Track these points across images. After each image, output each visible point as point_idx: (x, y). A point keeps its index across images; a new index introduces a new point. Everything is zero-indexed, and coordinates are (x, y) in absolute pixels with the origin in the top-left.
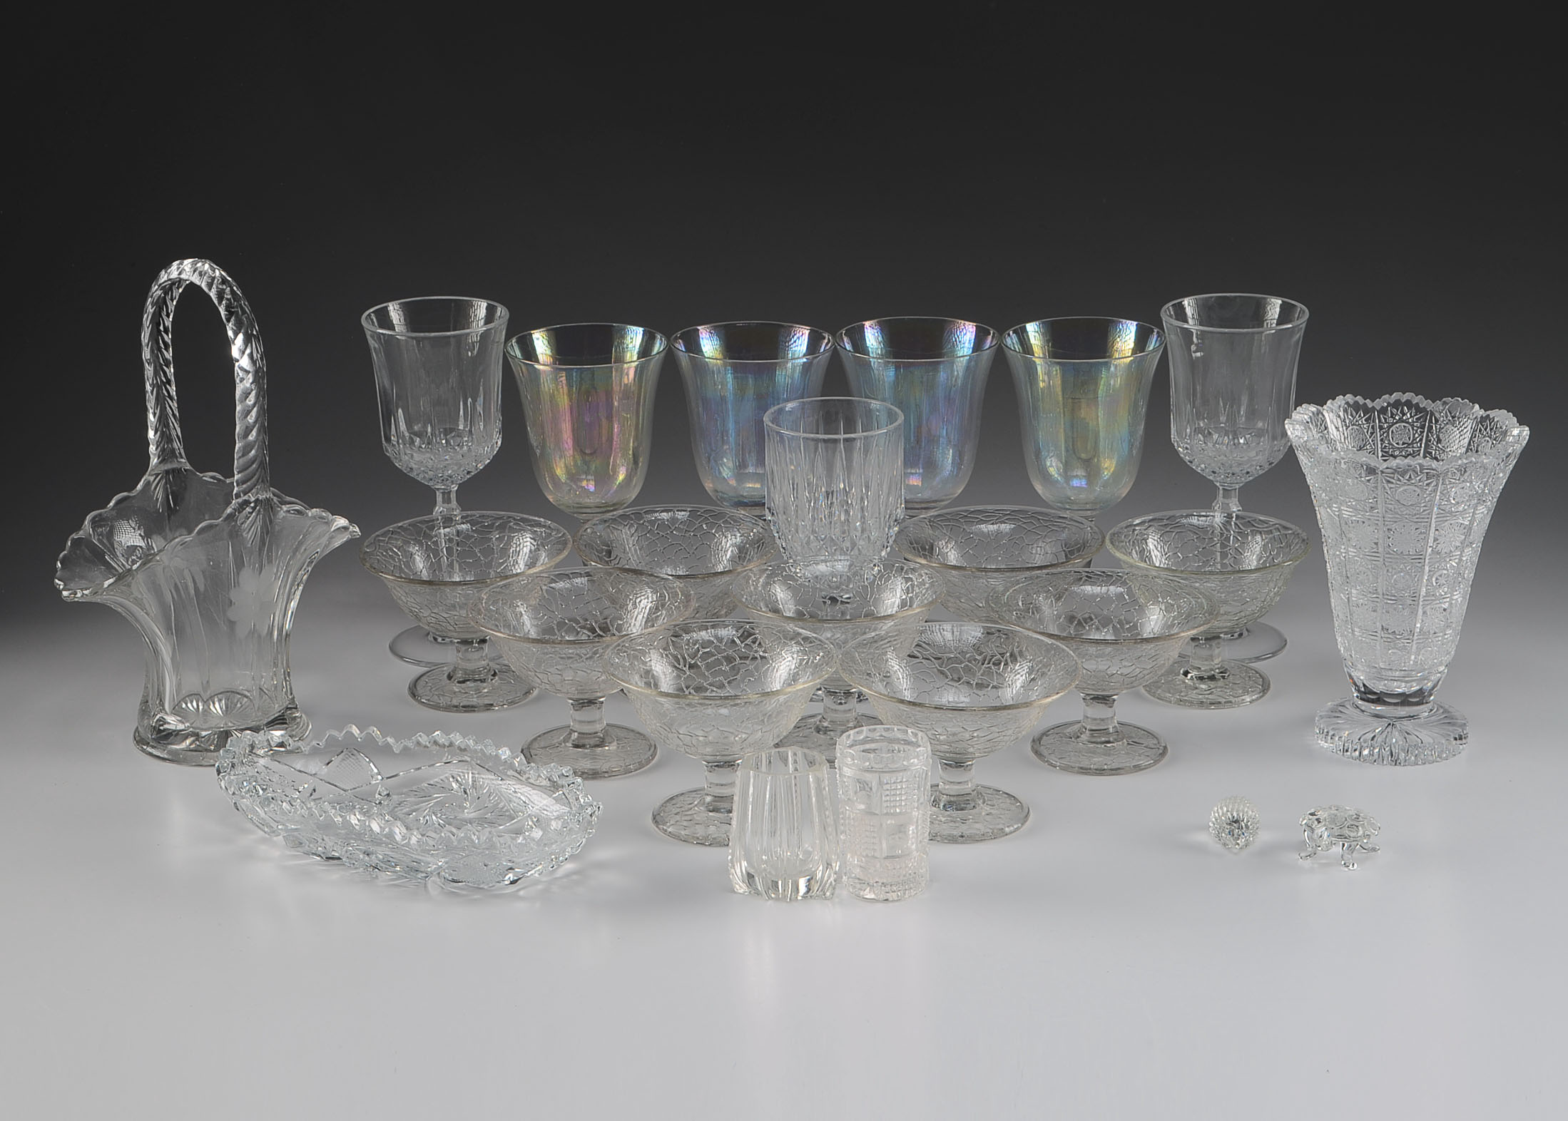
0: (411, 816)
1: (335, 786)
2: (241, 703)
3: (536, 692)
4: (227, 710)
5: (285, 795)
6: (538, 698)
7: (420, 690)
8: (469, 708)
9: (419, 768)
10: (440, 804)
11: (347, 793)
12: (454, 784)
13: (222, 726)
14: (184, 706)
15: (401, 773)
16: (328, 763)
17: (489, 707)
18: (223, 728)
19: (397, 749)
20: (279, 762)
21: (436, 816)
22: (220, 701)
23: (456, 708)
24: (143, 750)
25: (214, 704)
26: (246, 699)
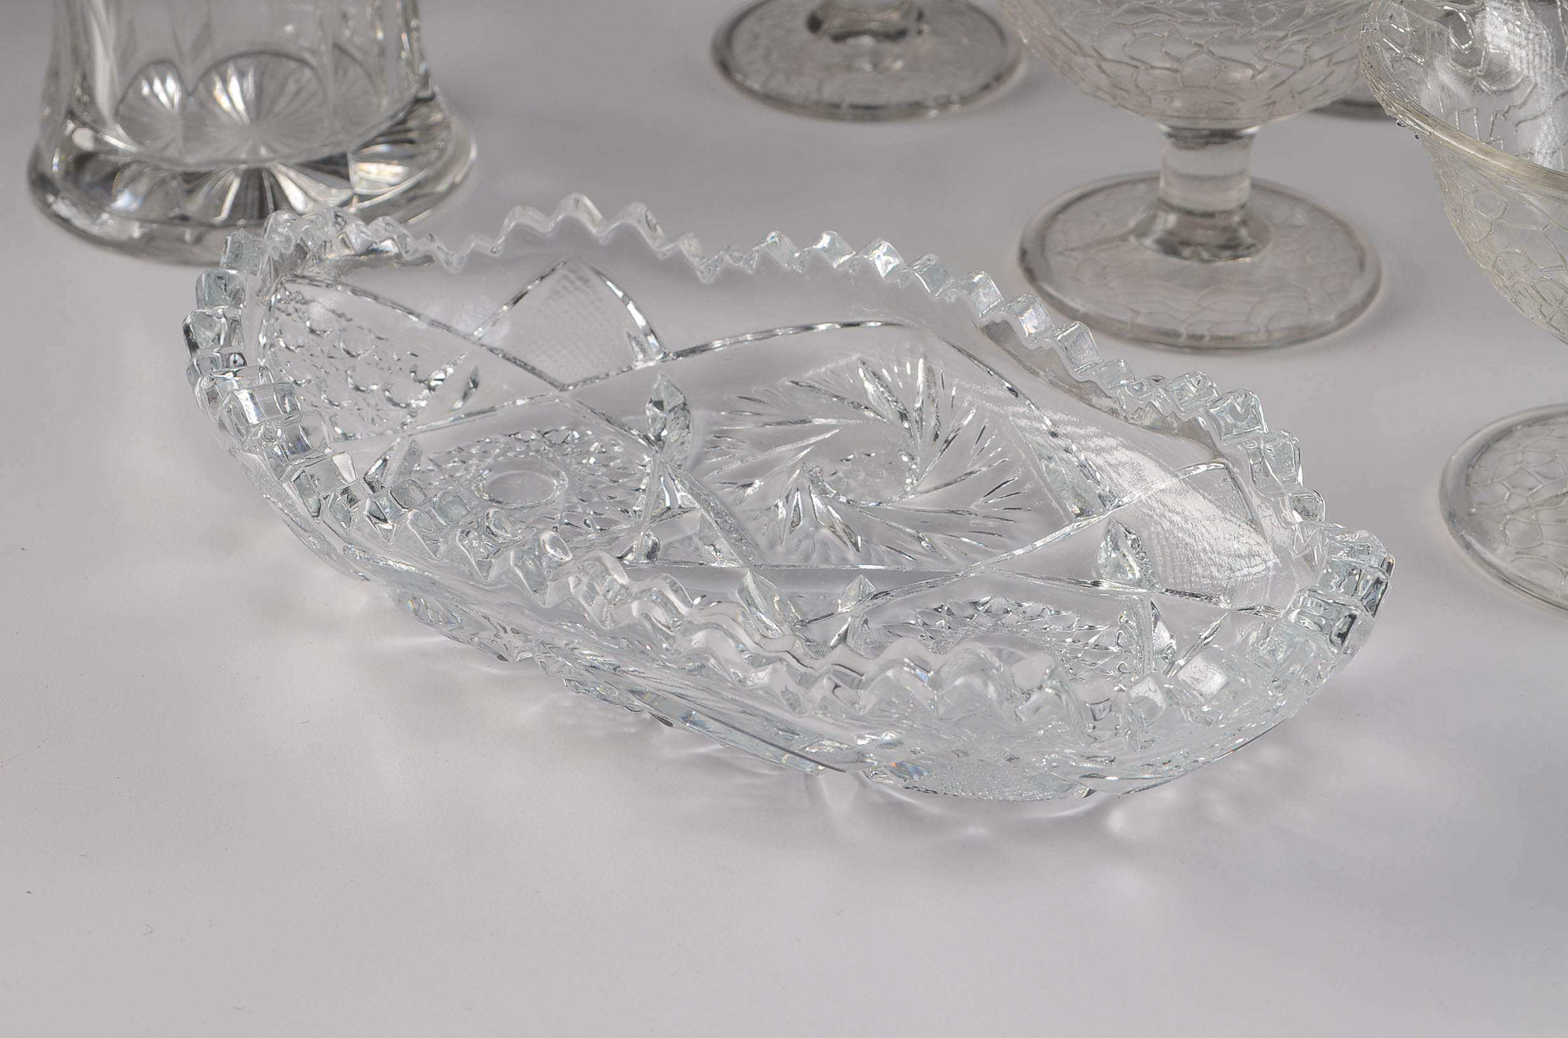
0: (750, 491)
1: (533, 371)
2: (298, 81)
3: (1021, 72)
4: (259, 104)
5: (390, 400)
6: (1030, 87)
7: (741, 53)
8: (869, 112)
9: (771, 334)
10: (834, 450)
11: (565, 395)
12: (869, 387)
13: (243, 156)
14: (146, 90)
15: (717, 344)
16: (517, 300)
17: (914, 109)
18: (244, 162)
19: (704, 273)
20: (376, 298)
21: (823, 492)
22: (242, 76)
23: (832, 111)
24: (46, 208)
25: (225, 82)
26: (308, 73)
